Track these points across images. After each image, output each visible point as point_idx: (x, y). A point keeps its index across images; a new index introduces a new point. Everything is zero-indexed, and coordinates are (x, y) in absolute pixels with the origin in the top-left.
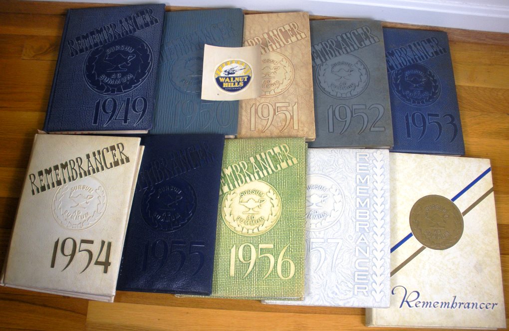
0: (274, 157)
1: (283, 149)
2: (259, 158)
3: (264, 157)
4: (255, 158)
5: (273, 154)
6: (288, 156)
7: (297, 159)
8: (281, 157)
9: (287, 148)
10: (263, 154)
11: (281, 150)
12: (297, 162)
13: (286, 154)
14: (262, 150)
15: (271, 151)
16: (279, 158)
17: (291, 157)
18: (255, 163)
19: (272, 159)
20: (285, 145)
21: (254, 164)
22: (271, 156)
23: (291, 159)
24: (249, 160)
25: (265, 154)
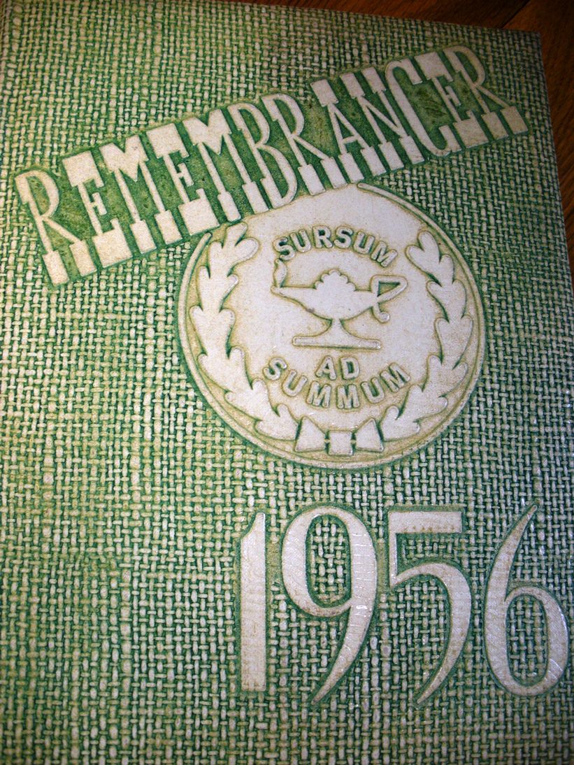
0: (420, 93)
1: (458, 66)
2: (355, 90)
3: (377, 86)
4: (339, 88)
5: (416, 80)
6: (482, 94)
7: (522, 113)
8: (453, 96)
9: (475, 62)
10: (370, 74)
11: (451, 69)
12: (524, 128)
13: (474, 87)
14: (366, 58)
15: (407, 66)
16: (445, 98)
17: (499, 101)
18: (338, 106)
19: (416, 99)
20: (463, 50)
21: (333, 111)
22: (410, 88)
23: (498, 111)
24: (309, 91)
25: (382, 75)
